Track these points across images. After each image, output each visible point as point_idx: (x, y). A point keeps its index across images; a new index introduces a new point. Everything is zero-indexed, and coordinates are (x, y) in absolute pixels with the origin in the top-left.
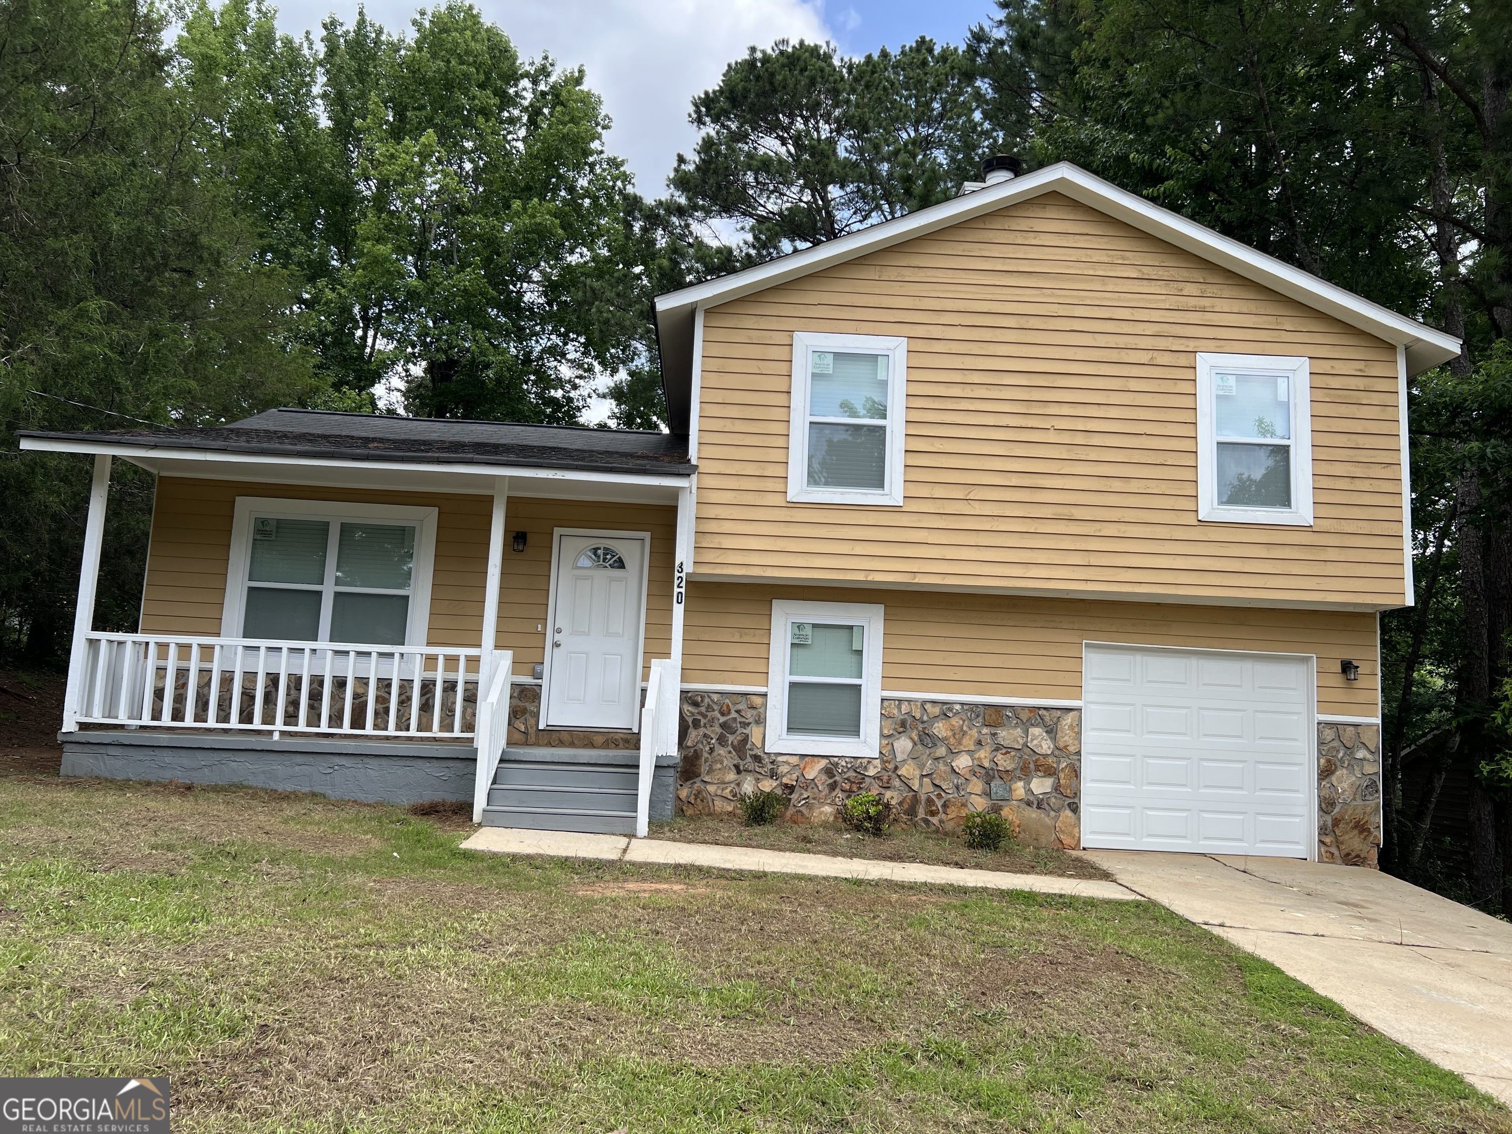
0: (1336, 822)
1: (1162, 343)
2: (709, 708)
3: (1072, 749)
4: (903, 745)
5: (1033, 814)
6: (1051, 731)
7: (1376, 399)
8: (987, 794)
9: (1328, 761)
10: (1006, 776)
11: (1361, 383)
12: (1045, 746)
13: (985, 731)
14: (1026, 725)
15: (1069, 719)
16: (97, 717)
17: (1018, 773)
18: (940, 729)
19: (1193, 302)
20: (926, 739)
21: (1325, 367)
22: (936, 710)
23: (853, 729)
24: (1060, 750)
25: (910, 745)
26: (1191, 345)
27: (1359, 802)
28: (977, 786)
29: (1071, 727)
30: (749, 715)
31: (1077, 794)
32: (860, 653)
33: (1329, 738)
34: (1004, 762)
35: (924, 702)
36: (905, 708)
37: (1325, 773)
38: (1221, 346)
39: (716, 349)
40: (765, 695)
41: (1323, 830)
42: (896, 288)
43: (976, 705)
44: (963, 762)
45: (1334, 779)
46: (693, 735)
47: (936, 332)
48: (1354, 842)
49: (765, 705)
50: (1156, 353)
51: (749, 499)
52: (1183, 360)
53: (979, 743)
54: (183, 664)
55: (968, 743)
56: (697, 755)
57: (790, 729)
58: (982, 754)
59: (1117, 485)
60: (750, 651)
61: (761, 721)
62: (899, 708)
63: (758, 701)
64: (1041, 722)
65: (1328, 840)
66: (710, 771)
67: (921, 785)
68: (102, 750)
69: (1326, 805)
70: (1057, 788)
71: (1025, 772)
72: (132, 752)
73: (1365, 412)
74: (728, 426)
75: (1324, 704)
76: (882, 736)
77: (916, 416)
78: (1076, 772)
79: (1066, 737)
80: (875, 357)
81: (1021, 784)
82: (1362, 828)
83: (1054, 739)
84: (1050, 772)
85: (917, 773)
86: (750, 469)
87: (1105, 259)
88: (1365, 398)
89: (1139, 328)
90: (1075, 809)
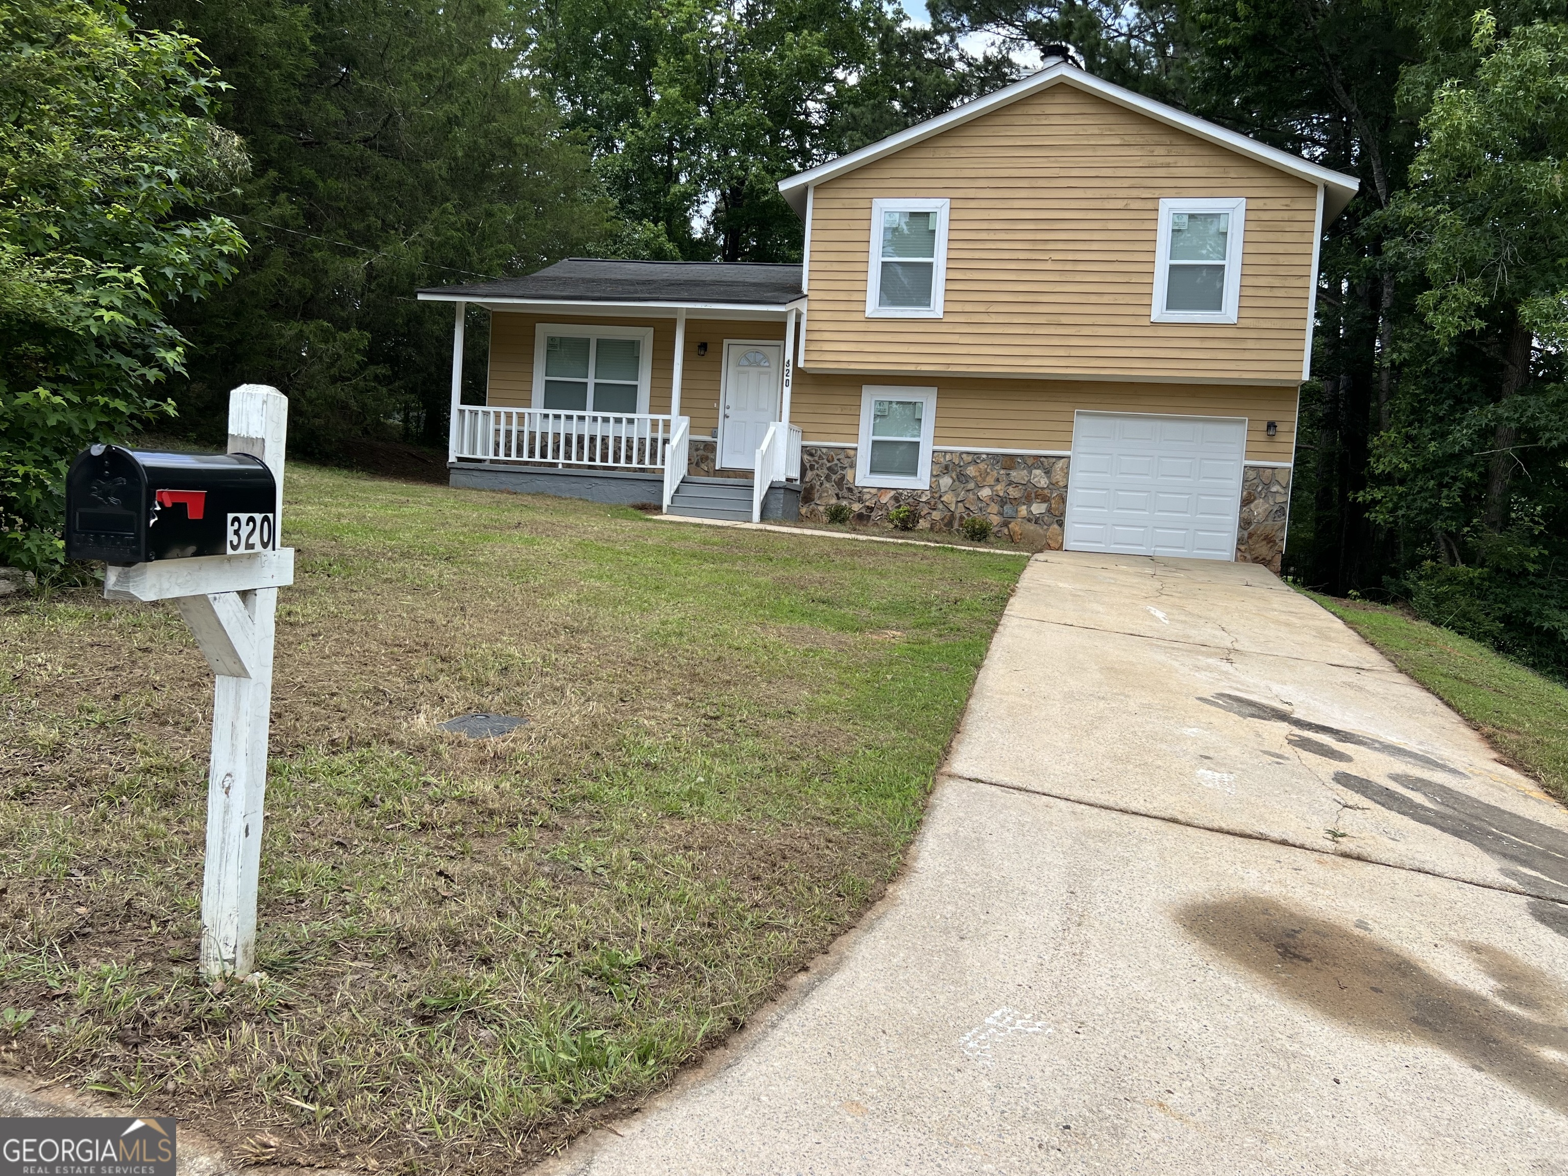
0: (1250, 536)
1: (1135, 193)
2: (820, 457)
3: (1061, 484)
4: (946, 481)
5: (1031, 527)
6: (1048, 472)
7: (1297, 227)
8: (1001, 514)
9: (1249, 493)
10: (1015, 502)
11: (1286, 215)
12: (1043, 482)
13: (1002, 472)
14: (1030, 468)
15: (1061, 463)
16: (466, 455)
17: (1023, 500)
18: (971, 471)
19: (1160, 160)
20: (962, 478)
21: (1259, 204)
22: (970, 458)
23: (912, 470)
24: (1053, 485)
25: (950, 481)
26: (1157, 193)
27: (1270, 522)
28: (994, 508)
29: (1062, 469)
30: (846, 462)
31: (1063, 514)
32: (920, 420)
33: (1251, 477)
34: (1014, 493)
35: (962, 453)
36: (948, 457)
37: (1246, 502)
38: (1179, 192)
39: (821, 214)
40: (856, 449)
41: (1240, 541)
42: (945, 163)
43: (997, 455)
44: (985, 493)
45: (1252, 506)
46: (810, 475)
47: (971, 193)
48: (1263, 550)
49: (856, 455)
50: (1130, 201)
51: (841, 316)
52: (1149, 205)
53: (998, 480)
54: (509, 427)
55: (990, 480)
56: (812, 487)
57: (872, 471)
58: (999, 487)
59: (1094, 299)
60: (848, 420)
61: (853, 466)
62: (945, 457)
63: (851, 453)
64: (1041, 466)
65: (1243, 548)
66: (820, 497)
67: (956, 507)
68: (470, 473)
69: (1245, 523)
70: (1049, 510)
71: (1028, 499)
72: (485, 474)
73: (1288, 237)
74: (829, 267)
75: (1249, 453)
76: (932, 476)
77: (954, 254)
78: (1063, 500)
79: (1058, 476)
80: (928, 214)
81: (1024, 507)
82: (1269, 540)
83: (1049, 478)
84: (1045, 499)
85: (954, 500)
86: (842, 296)
87: (1097, 132)
88: (1288, 227)
89: (1118, 183)
90: (1061, 524)
